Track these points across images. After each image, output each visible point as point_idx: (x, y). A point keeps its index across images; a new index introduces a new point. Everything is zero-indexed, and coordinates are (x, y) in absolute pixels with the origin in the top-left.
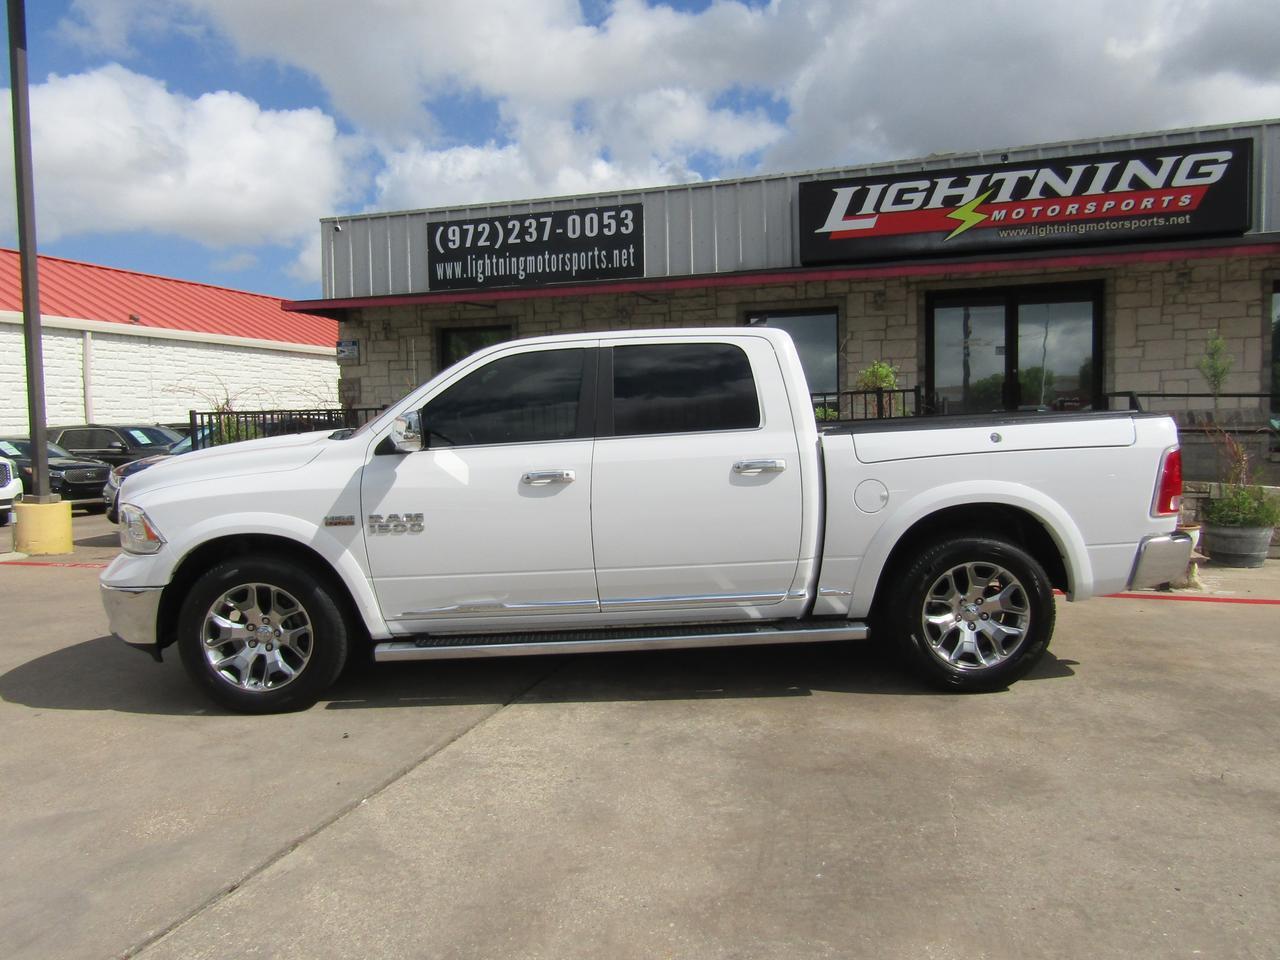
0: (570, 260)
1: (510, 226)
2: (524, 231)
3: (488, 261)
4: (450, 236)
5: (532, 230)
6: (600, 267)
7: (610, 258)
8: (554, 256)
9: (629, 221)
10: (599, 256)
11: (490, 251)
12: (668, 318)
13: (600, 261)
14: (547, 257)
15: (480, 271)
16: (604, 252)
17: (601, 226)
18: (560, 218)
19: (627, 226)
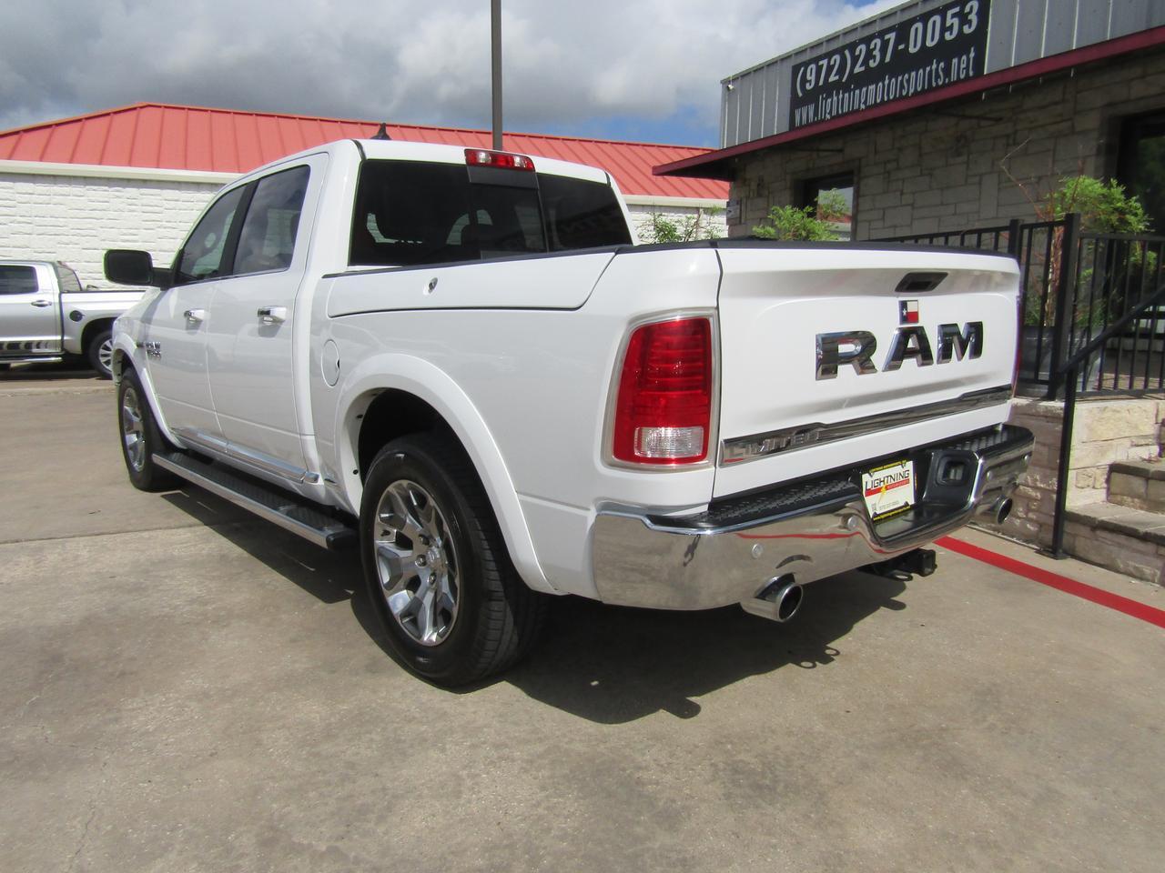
0: (908, 81)
1: (857, 53)
2: (869, 55)
3: (835, 98)
4: (808, 78)
5: (877, 53)
6: (937, 83)
7: (947, 71)
8: (893, 80)
9: (973, 17)
10: (937, 69)
11: (838, 86)
12: (1011, 141)
13: (938, 76)
14: (887, 82)
15: (828, 111)
16: (942, 64)
17: (944, 29)
18: (903, 31)
19: (970, 22)
